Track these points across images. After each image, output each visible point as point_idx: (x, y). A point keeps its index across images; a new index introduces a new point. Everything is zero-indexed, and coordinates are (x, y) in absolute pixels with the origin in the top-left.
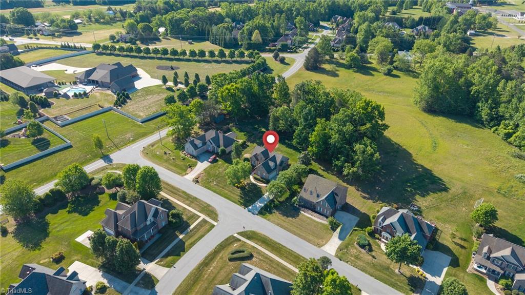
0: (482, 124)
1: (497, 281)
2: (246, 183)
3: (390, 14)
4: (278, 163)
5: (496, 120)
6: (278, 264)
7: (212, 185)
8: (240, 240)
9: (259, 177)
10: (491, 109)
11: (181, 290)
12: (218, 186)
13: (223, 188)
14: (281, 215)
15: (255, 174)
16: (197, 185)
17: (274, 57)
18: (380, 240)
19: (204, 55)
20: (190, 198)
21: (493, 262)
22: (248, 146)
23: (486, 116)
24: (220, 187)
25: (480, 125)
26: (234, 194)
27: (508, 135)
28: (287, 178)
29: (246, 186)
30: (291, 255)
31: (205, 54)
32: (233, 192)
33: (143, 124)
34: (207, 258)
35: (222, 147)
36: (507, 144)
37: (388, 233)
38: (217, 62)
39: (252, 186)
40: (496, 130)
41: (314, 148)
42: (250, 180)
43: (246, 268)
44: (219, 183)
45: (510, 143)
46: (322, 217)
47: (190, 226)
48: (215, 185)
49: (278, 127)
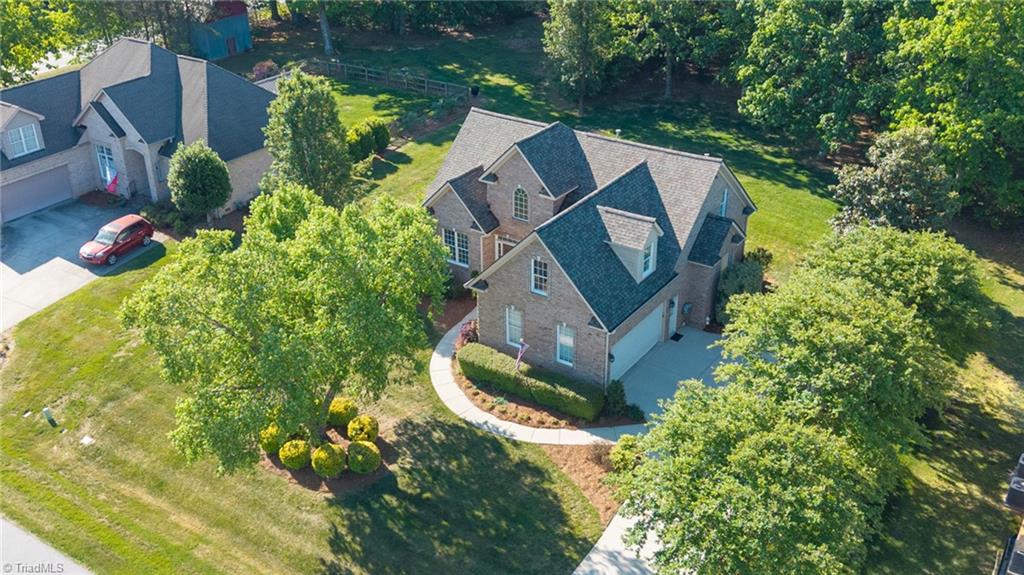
2: (388, 429)
4: (684, 232)
7: (61, 452)
9: (513, 367)
12: (114, 464)
15: (471, 337)
22: (405, 159)
24: (135, 476)
28: (848, 354)
29: (389, 452)
32: (254, 523)
35: (196, 145)
39: (448, 451)
41: (946, 114)
42: (431, 394)
44: (128, 439)
48: (91, 454)
49: (608, 36)
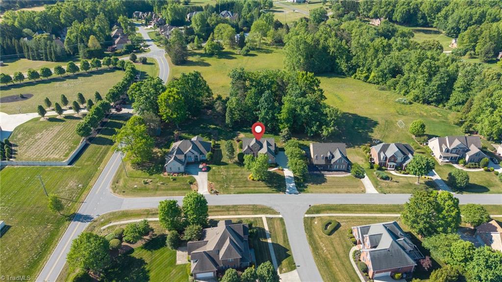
0: (344, 74)
1: (457, 163)
3: (183, 5)
5: (353, 69)
6: (359, 218)
7: (232, 189)
8: (314, 218)
10: (347, 62)
11: (327, 278)
12: (238, 187)
13: (245, 187)
14: (315, 185)
16: (219, 195)
17: (131, 59)
18: (387, 170)
19: (51, 74)
20: (230, 208)
21: (451, 153)
23: (346, 69)
24: (242, 187)
25: (343, 76)
26: (260, 187)
27: (367, 77)
30: (358, 207)
31: (51, 72)
33: (74, 166)
34: (310, 243)
35: (208, 153)
36: (368, 84)
37: (393, 162)
38: (68, 77)
40: (356, 76)
41: (285, 124)
43: (365, 228)
45: (370, 82)
46: (340, 172)
47: (263, 230)
48: (235, 187)
